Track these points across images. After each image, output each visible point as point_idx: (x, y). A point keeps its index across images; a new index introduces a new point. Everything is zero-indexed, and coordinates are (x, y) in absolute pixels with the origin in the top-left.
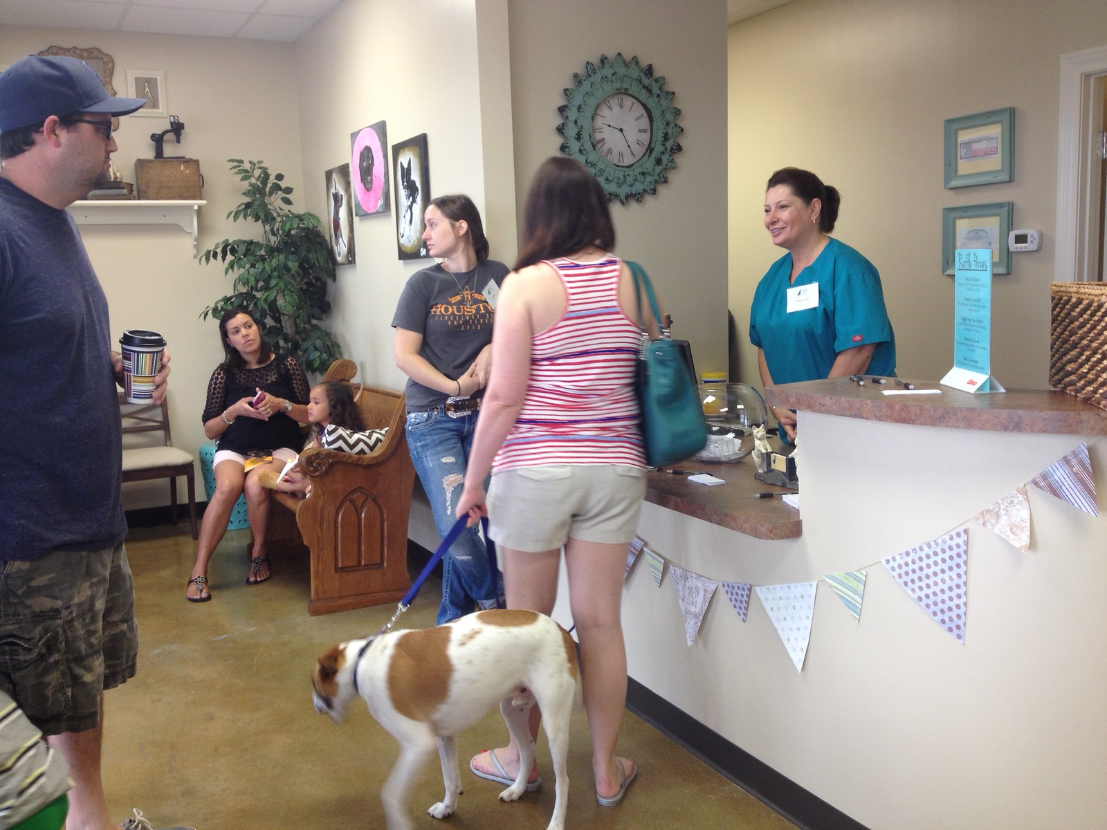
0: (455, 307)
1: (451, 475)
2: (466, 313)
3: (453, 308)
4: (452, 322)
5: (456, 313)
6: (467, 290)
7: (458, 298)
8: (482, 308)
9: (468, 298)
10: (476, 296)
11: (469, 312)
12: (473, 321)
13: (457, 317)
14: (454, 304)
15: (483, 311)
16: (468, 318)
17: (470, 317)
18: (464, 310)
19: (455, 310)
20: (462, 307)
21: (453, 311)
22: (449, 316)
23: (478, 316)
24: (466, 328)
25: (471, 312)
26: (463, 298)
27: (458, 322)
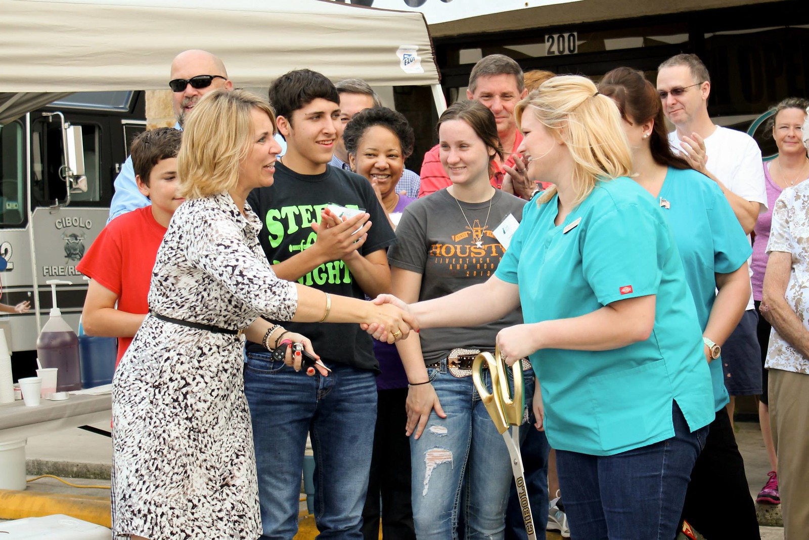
0: (458, 247)
1: (435, 449)
2: (472, 255)
3: (456, 248)
4: (454, 266)
5: (459, 254)
6: (476, 226)
7: (464, 235)
8: (494, 249)
9: (477, 236)
10: (489, 233)
11: (476, 253)
12: (482, 266)
13: (461, 260)
14: (459, 243)
15: (494, 254)
16: (474, 261)
17: (478, 261)
18: (470, 251)
19: (458, 251)
20: (468, 247)
21: (456, 252)
22: (451, 258)
23: (488, 259)
24: (471, 273)
25: (480, 253)
26: (471, 236)
27: (462, 267)
